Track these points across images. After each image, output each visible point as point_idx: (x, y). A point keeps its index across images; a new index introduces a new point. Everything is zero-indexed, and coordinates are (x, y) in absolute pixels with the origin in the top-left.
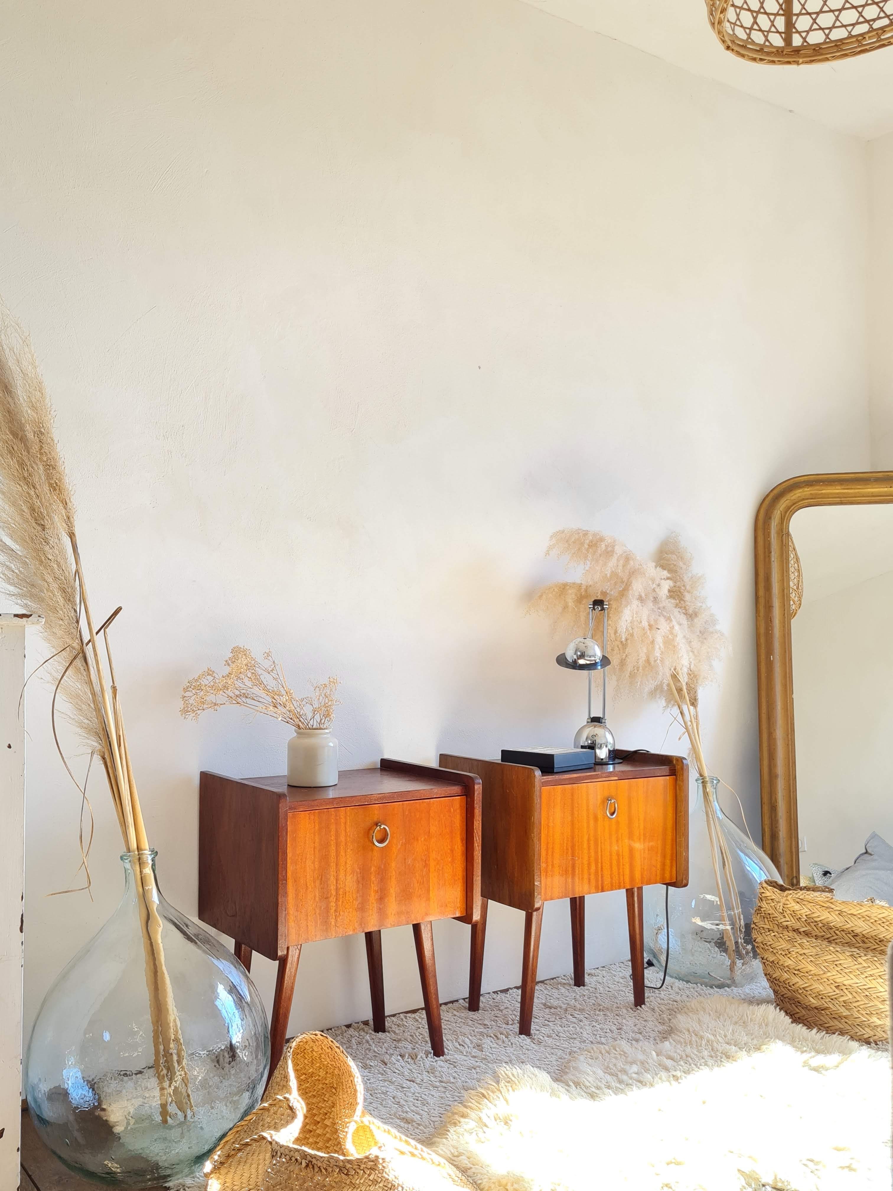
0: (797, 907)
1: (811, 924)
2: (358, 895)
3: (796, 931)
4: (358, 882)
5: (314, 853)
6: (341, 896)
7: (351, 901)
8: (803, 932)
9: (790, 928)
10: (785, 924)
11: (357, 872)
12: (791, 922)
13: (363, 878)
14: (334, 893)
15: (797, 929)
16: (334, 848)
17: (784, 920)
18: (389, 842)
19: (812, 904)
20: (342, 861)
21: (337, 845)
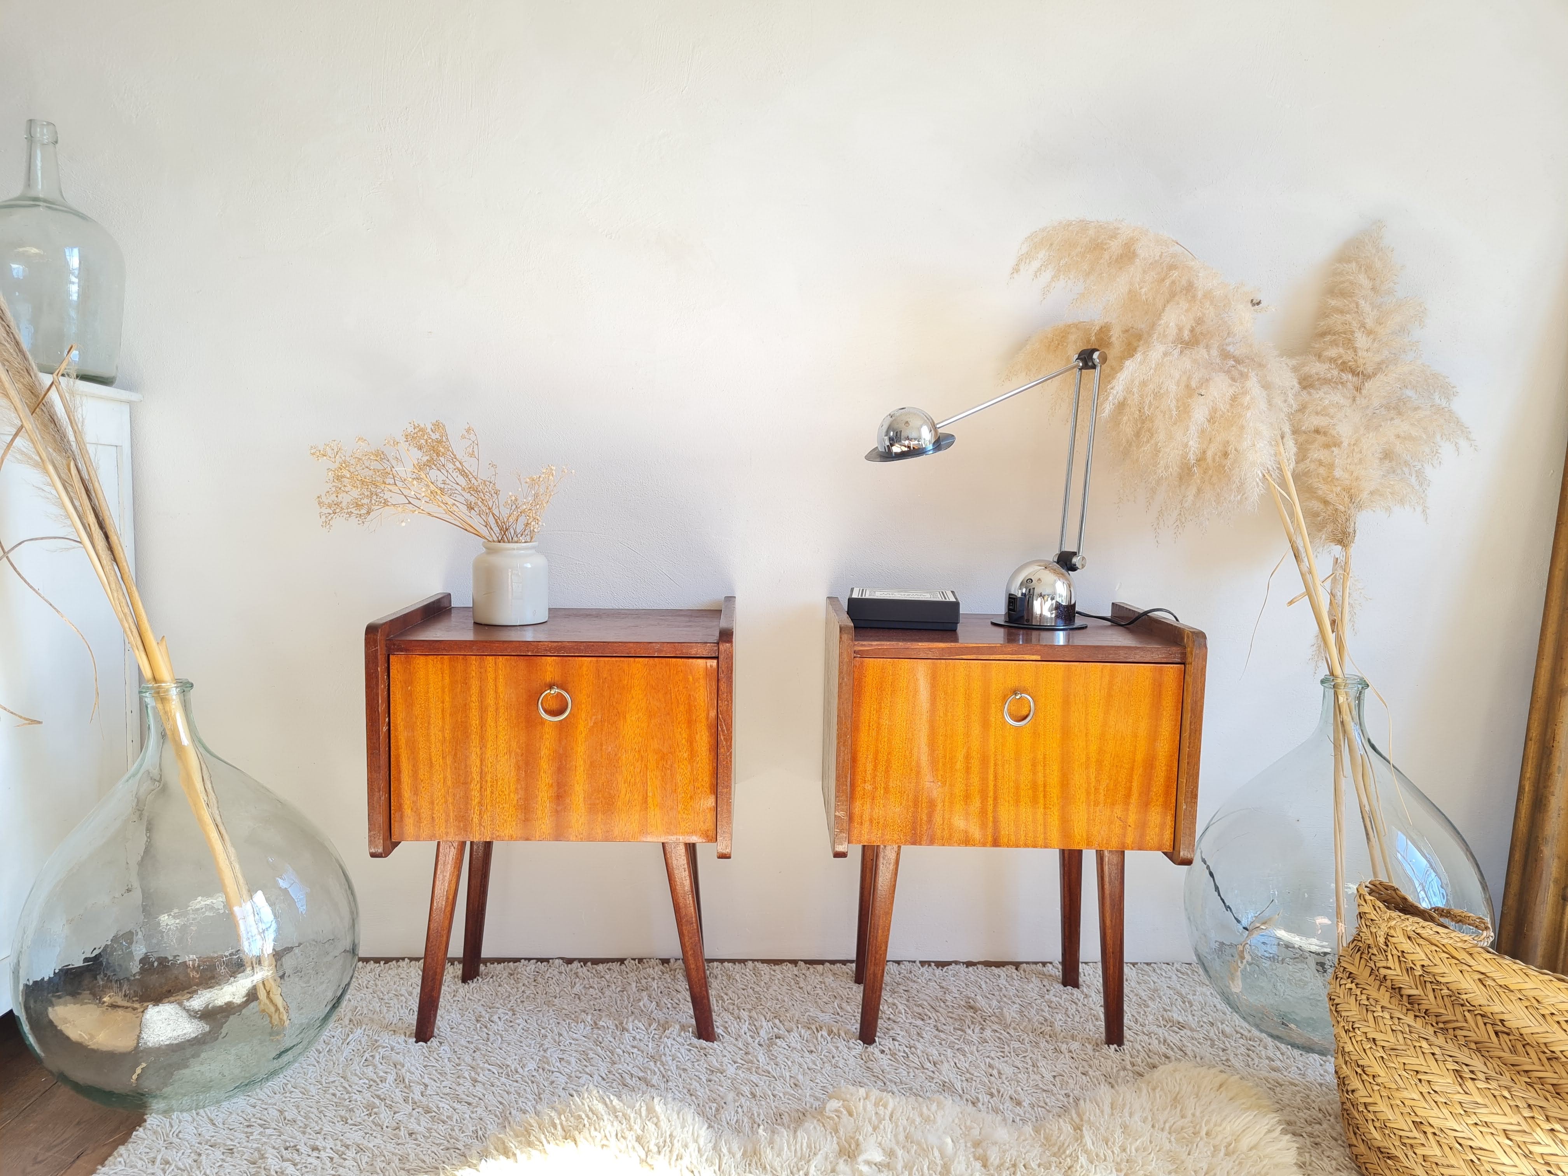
0: (1407, 946)
1: (1428, 985)
2: (519, 787)
3: (1396, 990)
4: (519, 768)
5: (443, 718)
6: (489, 784)
7: (506, 793)
8: (1409, 996)
9: (1389, 983)
10: (1383, 972)
11: (516, 754)
12: (1395, 973)
13: (527, 764)
14: (476, 777)
15: (1400, 988)
16: (476, 713)
17: (1384, 964)
18: (570, 713)
19: (1434, 948)
20: (490, 732)
21: (483, 710)
